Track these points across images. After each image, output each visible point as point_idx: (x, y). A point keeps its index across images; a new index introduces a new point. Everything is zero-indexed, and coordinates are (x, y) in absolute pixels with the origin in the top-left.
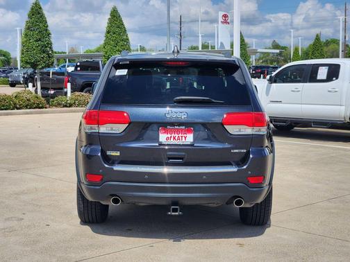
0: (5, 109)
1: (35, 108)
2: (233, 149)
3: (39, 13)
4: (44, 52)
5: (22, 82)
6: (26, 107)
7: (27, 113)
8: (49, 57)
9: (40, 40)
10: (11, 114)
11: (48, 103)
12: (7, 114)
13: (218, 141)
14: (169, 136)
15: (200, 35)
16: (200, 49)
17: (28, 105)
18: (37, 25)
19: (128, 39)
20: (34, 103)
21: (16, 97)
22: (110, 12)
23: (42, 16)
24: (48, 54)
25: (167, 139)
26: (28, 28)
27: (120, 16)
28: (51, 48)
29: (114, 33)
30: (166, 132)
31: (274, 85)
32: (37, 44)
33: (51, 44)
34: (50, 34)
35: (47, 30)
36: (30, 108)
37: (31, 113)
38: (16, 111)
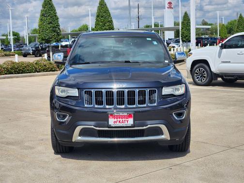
0: (30, 73)
1: (49, 71)
3: (50, 4)
4: (54, 32)
5: (31, 53)
6: (43, 71)
7: (44, 75)
8: (58, 35)
9: (51, 23)
10: (33, 76)
11: (58, 67)
12: (31, 76)
15: (153, 17)
16: (153, 27)
17: (45, 69)
18: (49, 12)
19: (112, 21)
20: (49, 68)
21: (36, 64)
22: (99, 2)
23: (52, 6)
24: (57, 33)
26: (43, 15)
27: (106, 5)
28: (59, 29)
29: (102, 17)
31: (224, 50)
32: (49, 26)
33: (59, 26)
34: (58, 18)
35: (56, 16)
36: (46, 71)
37: (47, 75)
38: (37, 73)
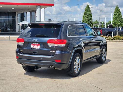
2: (51, 51)
4: (89, 22)
13: (46, 48)
14: (34, 46)
18: (87, 13)
25: (33, 47)
30: (33, 45)
32: (87, 19)
34: (92, 16)
